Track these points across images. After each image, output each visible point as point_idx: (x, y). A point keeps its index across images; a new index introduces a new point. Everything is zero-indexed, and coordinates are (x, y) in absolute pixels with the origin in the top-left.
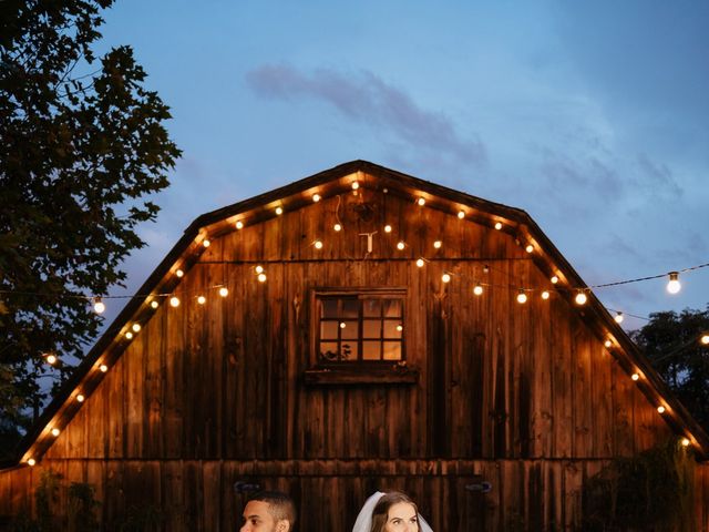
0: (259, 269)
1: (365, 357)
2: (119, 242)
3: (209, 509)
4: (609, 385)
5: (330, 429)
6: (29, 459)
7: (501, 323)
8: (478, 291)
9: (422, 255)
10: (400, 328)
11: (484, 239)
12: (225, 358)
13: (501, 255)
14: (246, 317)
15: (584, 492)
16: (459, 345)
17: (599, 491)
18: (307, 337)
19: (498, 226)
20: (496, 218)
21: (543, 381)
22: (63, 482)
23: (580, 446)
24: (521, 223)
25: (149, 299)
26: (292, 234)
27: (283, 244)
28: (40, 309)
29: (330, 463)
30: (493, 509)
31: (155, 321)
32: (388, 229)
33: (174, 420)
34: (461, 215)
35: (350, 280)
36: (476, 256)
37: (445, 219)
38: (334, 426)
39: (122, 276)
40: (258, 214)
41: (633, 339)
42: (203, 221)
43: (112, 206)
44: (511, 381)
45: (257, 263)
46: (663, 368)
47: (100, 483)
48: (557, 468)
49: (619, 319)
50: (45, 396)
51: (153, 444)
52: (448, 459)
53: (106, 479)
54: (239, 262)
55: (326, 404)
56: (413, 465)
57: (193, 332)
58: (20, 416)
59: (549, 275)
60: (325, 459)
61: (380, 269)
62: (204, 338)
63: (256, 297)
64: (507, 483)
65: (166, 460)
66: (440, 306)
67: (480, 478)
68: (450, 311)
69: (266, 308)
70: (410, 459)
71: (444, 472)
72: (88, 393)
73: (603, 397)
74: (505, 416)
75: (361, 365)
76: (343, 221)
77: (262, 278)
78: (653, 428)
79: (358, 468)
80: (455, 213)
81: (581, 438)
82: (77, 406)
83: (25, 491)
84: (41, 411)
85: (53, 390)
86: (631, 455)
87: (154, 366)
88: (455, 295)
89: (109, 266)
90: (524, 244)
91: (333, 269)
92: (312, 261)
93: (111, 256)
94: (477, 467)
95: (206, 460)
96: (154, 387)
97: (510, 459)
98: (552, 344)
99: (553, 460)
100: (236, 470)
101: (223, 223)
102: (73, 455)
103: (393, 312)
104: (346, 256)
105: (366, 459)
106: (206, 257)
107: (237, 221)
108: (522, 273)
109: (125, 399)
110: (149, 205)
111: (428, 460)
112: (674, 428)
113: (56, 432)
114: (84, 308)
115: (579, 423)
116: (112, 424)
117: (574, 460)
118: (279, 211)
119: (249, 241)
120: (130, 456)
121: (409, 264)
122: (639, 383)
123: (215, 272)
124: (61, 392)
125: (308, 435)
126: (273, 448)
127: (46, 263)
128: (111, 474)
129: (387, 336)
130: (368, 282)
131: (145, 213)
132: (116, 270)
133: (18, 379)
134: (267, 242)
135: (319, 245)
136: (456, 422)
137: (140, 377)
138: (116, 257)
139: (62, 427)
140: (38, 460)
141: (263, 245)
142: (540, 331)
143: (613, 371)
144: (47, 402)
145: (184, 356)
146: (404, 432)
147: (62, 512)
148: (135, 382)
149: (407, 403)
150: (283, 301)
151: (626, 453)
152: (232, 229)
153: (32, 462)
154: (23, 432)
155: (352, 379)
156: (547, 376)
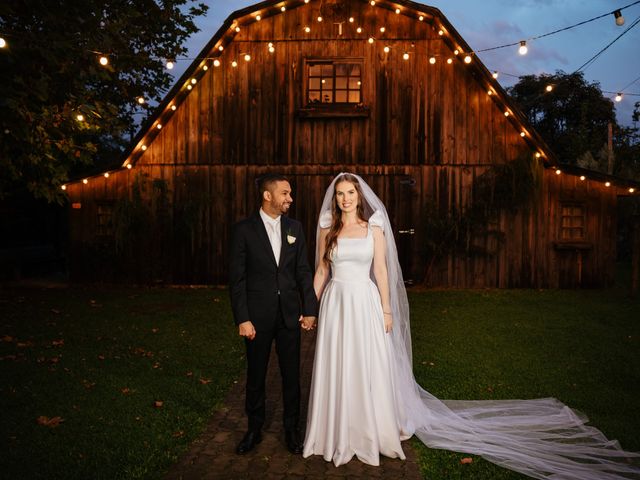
0: (270, 45)
1: (337, 101)
2: (183, 29)
3: (239, 196)
4: (490, 119)
5: (315, 145)
6: (127, 164)
7: (423, 80)
8: (406, 57)
9: (373, 36)
10: (359, 83)
11: (412, 26)
12: (249, 101)
13: (423, 37)
14: (263, 76)
15: (474, 185)
16: (396, 93)
17: (484, 185)
18: (301, 87)
19: (421, 18)
20: (420, 13)
21: (449, 116)
22: (149, 179)
23: (472, 157)
24: (435, 16)
25: (202, 64)
26: (291, 23)
27: (286, 30)
28: (134, 71)
29: (315, 167)
30: (417, 196)
31: (206, 79)
32: (351, 20)
33: (217, 140)
34: (398, 11)
35: (328, 53)
36: (407, 37)
37: (388, 14)
38: (317, 143)
39: (185, 50)
40: (270, 11)
41: (508, 93)
42: (236, 15)
43: (179, 6)
44: (429, 116)
45: (269, 42)
46: (527, 111)
47: (171, 179)
48: (457, 171)
49: (495, 76)
50: (137, 126)
51: (205, 155)
52: (389, 165)
53: (175, 176)
54: (258, 42)
55: (312, 129)
56: (367, 168)
57: (229, 85)
58: (122, 140)
59: (453, 49)
60: (312, 164)
61: (347, 45)
62: (236, 89)
63: (269, 63)
64: (426, 180)
65: (213, 165)
66: (384, 69)
67: (408, 177)
68: (391, 72)
69: (276, 69)
70: (364, 165)
71: (386, 172)
72: (164, 124)
73: (486, 126)
74: (424, 138)
75: (335, 105)
76: (323, 16)
77: (272, 50)
78: (518, 146)
79: (332, 169)
80: (394, 10)
81: (472, 152)
82: (157, 131)
83: (125, 184)
84: (135, 135)
85: (143, 122)
86: (503, 163)
87: (205, 106)
88: (394, 62)
89: (178, 44)
90: (438, 29)
91: (317, 45)
92: (305, 40)
93: (178, 38)
94: (407, 169)
95: (237, 165)
96: (206, 119)
97: (428, 165)
98: (454, 93)
99: (454, 165)
100: (256, 171)
101: (248, 16)
102: (155, 162)
103: (355, 72)
104: (326, 37)
105: (338, 164)
106: (237, 38)
107: (257, 15)
108: (436, 48)
109: (187, 127)
110: (202, 5)
111: (376, 165)
112: (531, 146)
113: (144, 148)
114: (161, 71)
115: (471, 142)
116: (179, 143)
117: (468, 166)
118: (283, 9)
119: (265, 28)
120: (190, 162)
121: (365, 42)
122: (509, 117)
123: (244, 46)
124: (147, 123)
125: (301, 149)
126: (279, 157)
127: (138, 43)
128: (178, 174)
129: (350, 87)
130: (339, 54)
131: (199, 10)
132: (181, 47)
133: (121, 115)
134: (276, 28)
135: (308, 30)
136: (394, 142)
137: (196, 114)
138: (182, 38)
139: (148, 144)
140: (133, 165)
141: (273, 30)
142: (447, 85)
143: (493, 110)
144: (138, 130)
145: (224, 100)
146: (361, 147)
147: (148, 198)
148: (194, 116)
149: (363, 130)
150: (286, 66)
151: (501, 162)
152: (253, 20)
153: (129, 167)
154: (123, 150)
155: (329, 114)
156: (451, 113)
